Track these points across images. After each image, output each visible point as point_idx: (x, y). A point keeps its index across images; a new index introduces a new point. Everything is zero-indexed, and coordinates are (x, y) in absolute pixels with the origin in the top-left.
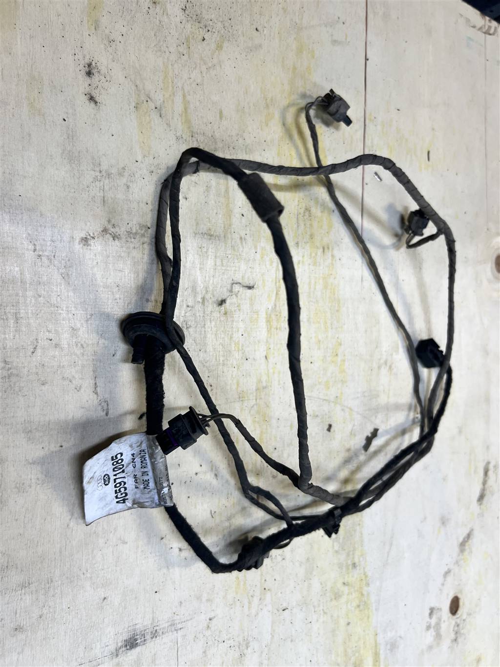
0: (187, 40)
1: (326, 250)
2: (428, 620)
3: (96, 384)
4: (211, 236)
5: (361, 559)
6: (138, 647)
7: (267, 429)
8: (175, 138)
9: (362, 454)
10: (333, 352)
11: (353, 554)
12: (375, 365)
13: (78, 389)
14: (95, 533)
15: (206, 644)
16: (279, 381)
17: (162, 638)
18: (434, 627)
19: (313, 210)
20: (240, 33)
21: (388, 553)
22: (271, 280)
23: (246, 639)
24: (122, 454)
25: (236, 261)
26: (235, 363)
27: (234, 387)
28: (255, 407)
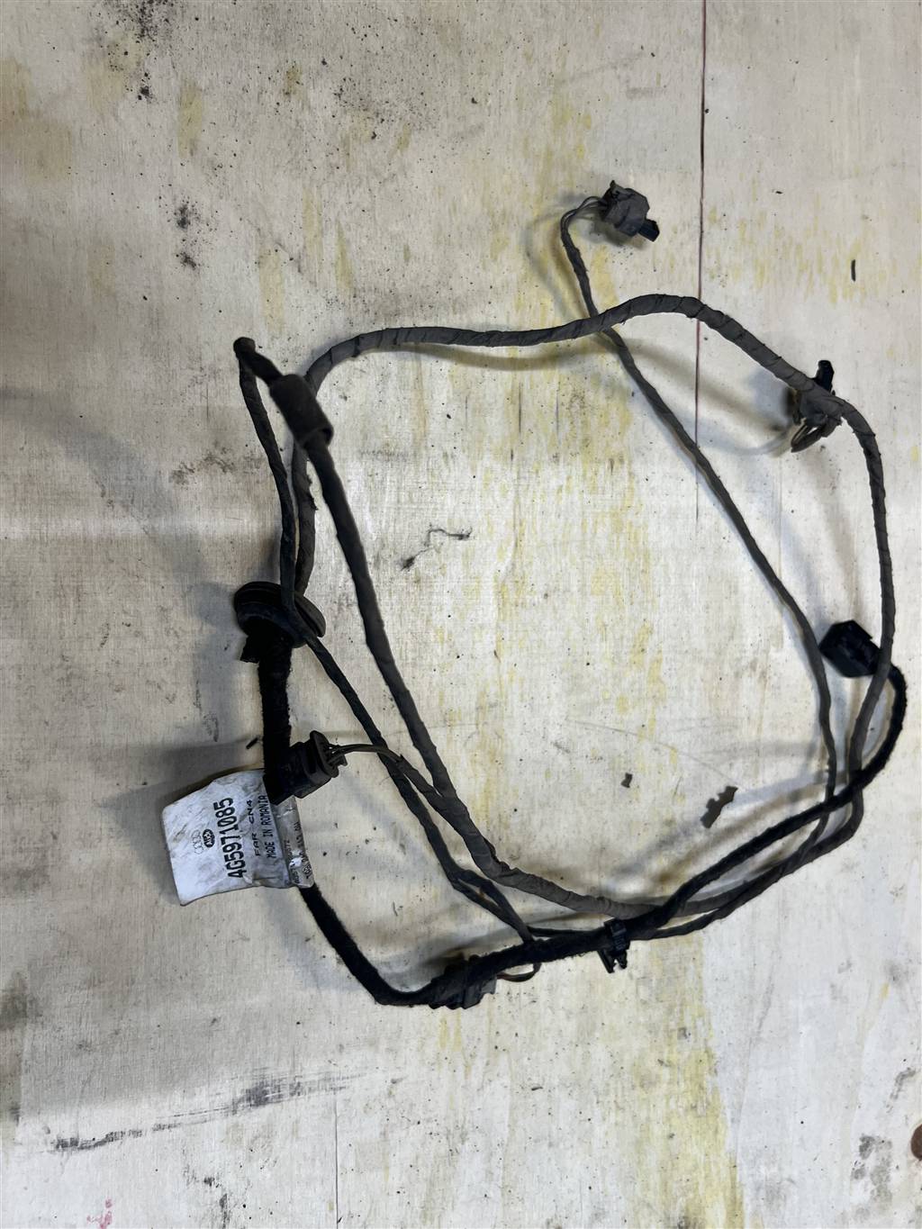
0: (345, 142)
1: (616, 465)
2: (859, 1159)
3: (198, 692)
4: (390, 454)
5: (699, 1023)
6: (270, 1105)
7: (498, 776)
8: (324, 302)
9: (700, 832)
10: (634, 646)
11: (681, 1012)
12: (727, 670)
13: (171, 699)
14: (198, 918)
15: (386, 1122)
16: (522, 696)
17: (309, 1098)
18: (872, 1175)
19: (590, 396)
20: (441, 113)
21: (761, 1021)
22: (504, 523)
23: (460, 1126)
24: (231, 801)
25: (436, 493)
26: (435, 662)
27: (435, 702)
28: (475, 737)
